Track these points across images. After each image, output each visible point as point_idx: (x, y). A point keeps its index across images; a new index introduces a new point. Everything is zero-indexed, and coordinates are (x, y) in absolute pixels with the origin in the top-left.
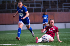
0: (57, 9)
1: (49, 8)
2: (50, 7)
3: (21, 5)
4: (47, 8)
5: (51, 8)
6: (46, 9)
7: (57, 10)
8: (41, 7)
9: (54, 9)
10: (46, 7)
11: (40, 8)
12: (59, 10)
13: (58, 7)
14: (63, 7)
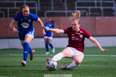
0: (64, 11)
1: (50, 10)
2: (53, 8)
3: (27, 12)
4: (47, 10)
5: (54, 10)
6: (45, 12)
7: (65, 13)
8: (36, 8)
9: (59, 11)
10: (45, 7)
11: (35, 10)
12: (68, 13)
13: (66, 8)
14: (76, 7)
